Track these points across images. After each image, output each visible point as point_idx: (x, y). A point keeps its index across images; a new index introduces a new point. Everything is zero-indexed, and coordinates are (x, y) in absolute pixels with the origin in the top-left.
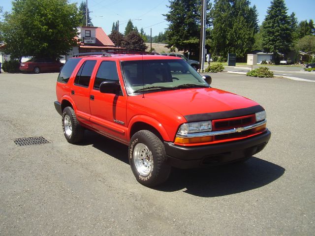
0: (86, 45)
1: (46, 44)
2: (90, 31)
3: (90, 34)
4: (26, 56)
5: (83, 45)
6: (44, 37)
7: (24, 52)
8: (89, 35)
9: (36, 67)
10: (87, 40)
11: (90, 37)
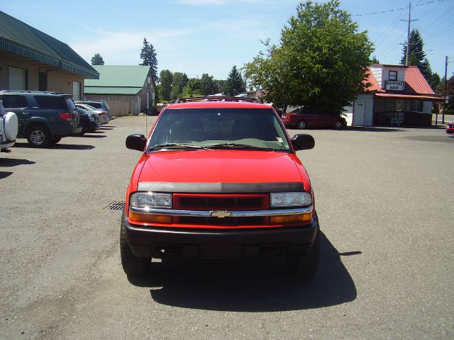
0: (388, 92)
1: (317, 90)
2: (397, 72)
3: (396, 76)
4: (294, 104)
5: (384, 93)
6: (317, 80)
7: (289, 100)
8: (394, 78)
9: (301, 121)
10: (390, 85)
11: (396, 80)
